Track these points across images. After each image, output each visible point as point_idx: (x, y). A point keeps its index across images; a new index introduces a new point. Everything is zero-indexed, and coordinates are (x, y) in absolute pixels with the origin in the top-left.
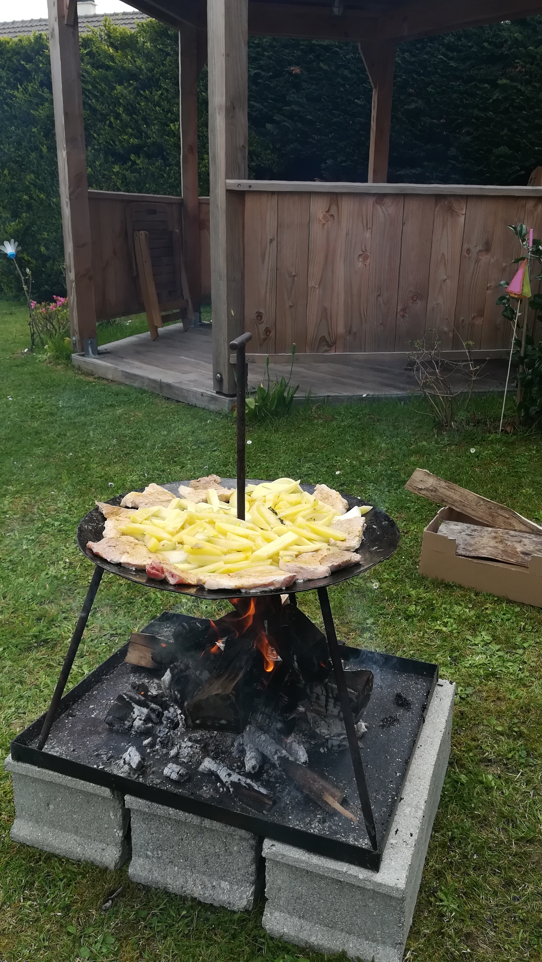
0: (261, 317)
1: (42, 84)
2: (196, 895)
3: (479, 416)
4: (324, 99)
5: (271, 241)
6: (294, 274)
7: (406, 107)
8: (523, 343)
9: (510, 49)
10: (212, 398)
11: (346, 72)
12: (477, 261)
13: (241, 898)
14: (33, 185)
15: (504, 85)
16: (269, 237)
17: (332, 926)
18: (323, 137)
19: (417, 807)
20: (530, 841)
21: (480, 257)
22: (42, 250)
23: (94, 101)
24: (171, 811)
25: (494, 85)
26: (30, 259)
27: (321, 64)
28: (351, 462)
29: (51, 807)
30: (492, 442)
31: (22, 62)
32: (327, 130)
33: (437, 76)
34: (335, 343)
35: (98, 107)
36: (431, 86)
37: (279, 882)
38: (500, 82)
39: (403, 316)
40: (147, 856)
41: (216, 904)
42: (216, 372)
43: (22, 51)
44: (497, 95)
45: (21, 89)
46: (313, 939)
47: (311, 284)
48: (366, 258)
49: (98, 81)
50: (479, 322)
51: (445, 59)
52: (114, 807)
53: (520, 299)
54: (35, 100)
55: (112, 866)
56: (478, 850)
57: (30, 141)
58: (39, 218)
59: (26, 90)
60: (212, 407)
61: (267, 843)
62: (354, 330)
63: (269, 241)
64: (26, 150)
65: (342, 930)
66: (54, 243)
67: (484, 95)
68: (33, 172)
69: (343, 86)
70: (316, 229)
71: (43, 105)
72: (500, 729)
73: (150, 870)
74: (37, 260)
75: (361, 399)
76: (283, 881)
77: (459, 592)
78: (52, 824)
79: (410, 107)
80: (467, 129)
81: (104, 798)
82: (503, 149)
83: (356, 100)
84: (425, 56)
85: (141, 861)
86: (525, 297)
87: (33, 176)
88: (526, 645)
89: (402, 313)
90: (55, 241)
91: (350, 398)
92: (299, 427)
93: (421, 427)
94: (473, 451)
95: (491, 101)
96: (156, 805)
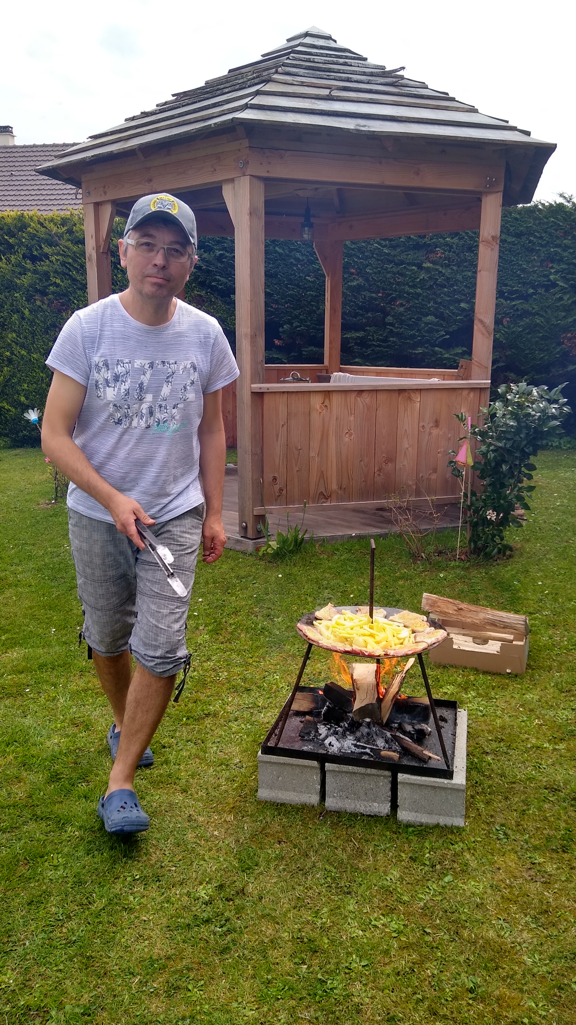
0: (276, 480)
1: (24, 257)
2: (362, 811)
3: (441, 548)
4: (280, 275)
5: (283, 426)
6: (299, 448)
7: (349, 283)
8: (469, 496)
9: (431, 239)
10: (238, 541)
11: (298, 255)
12: (430, 434)
13: (385, 809)
14: (14, 342)
15: (428, 268)
16: (282, 423)
17: (430, 813)
18: (280, 306)
19: (463, 758)
20: (514, 783)
21: (432, 431)
22: (22, 400)
23: (74, 273)
24: (350, 767)
25: (420, 267)
26: (10, 408)
27: (277, 249)
28: (357, 588)
29: (280, 778)
30: (453, 568)
31: (6, 237)
32: (283, 301)
33: (373, 259)
34: (330, 496)
35: (78, 278)
36: (369, 267)
37: (405, 795)
38: (424, 265)
39: (379, 475)
40: (334, 796)
41: (372, 814)
42: (241, 522)
43: (5, 227)
44: (423, 275)
45: (4, 260)
46: (423, 820)
47: (312, 454)
48: (351, 435)
49: (78, 255)
50: (434, 477)
51: (379, 247)
52: (316, 773)
53: (465, 465)
54: (18, 270)
55: (316, 805)
56: (490, 787)
57: (12, 305)
58: (19, 371)
59: (8, 260)
60: (238, 548)
61: (400, 775)
62: (344, 487)
63: (281, 425)
64: (8, 313)
65: (436, 814)
66: (34, 393)
67: (412, 276)
68: (15, 331)
69: (296, 265)
70: (315, 417)
71: (25, 274)
72: (490, 738)
73: (337, 803)
74: (16, 408)
75: (352, 537)
76: (407, 794)
77: (452, 670)
78: (280, 788)
79: (352, 284)
80: (401, 302)
81: (313, 767)
82: (430, 318)
83: (307, 278)
84: (363, 244)
85: (331, 799)
86: (468, 465)
87: (14, 335)
88: (497, 697)
89: (378, 473)
90: (35, 392)
91: (342, 536)
92: (310, 562)
93: (400, 558)
94: (442, 575)
95: (419, 280)
96: (342, 766)
